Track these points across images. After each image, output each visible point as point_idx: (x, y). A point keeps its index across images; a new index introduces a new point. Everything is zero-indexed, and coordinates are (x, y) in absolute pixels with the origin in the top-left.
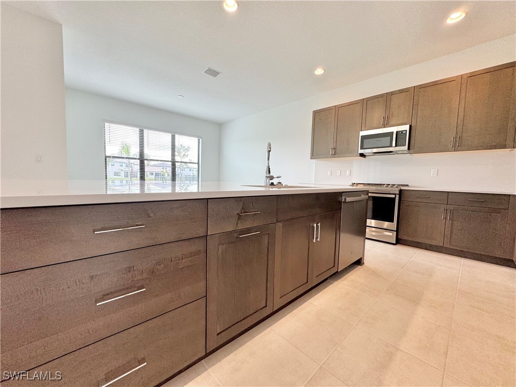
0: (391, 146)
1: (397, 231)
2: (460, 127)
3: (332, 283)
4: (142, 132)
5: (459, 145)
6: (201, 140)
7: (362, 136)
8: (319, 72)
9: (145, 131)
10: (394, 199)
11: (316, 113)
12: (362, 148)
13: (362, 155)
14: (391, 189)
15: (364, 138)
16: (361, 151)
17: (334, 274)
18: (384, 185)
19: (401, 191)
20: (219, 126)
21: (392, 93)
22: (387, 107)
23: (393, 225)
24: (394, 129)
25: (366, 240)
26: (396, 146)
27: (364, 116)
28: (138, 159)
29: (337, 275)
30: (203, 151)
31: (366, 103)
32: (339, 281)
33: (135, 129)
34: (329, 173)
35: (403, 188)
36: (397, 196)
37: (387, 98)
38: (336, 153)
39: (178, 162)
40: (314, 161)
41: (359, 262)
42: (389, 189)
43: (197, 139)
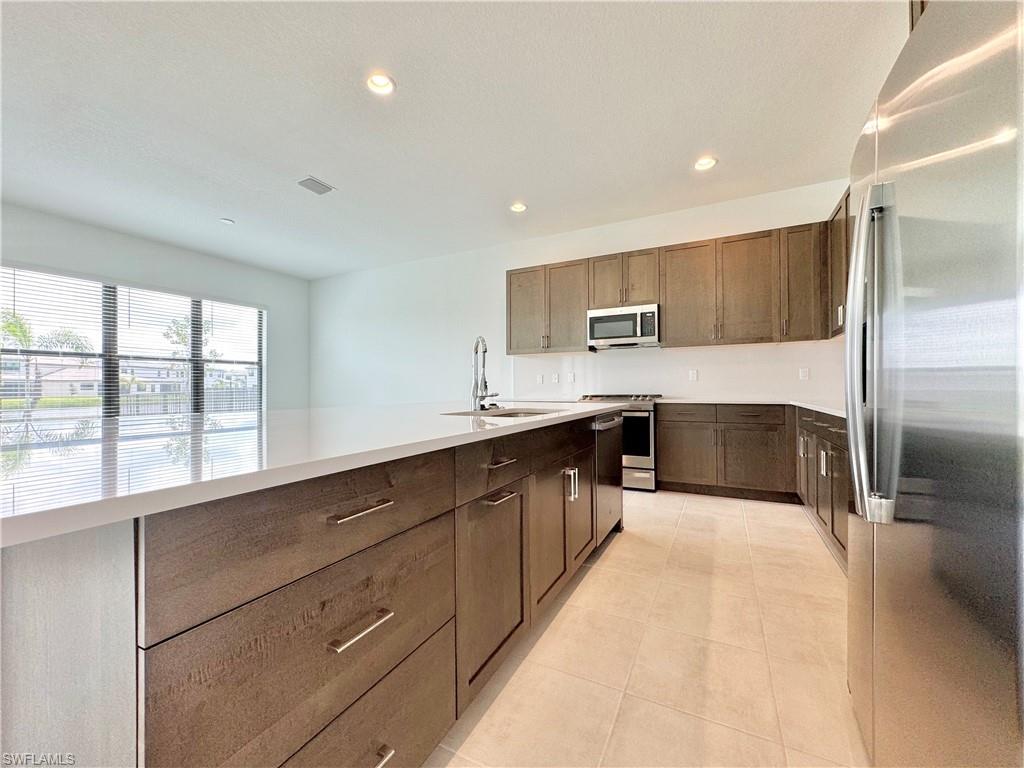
0: (635, 335)
1: (655, 470)
2: (720, 312)
3: (590, 568)
4: (110, 294)
5: (723, 336)
6: (265, 312)
7: (591, 318)
8: (518, 207)
9: (122, 292)
10: (648, 418)
11: (511, 274)
12: (592, 338)
13: (592, 349)
14: (642, 403)
15: (594, 321)
16: (592, 343)
17: (593, 551)
18: (631, 396)
19: (656, 405)
20: (308, 286)
21: (630, 254)
22: (624, 276)
23: (649, 461)
24: (638, 310)
25: (624, 491)
26: (642, 335)
27: (591, 284)
28: (100, 356)
29: (596, 553)
30: (270, 338)
31: (592, 264)
32: (599, 562)
33: (92, 284)
34: (539, 380)
35: (658, 401)
36: (652, 413)
37: (623, 261)
38: (549, 346)
39: (210, 361)
40: (512, 357)
41: (618, 528)
42: (639, 403)
43: (254, 312)
